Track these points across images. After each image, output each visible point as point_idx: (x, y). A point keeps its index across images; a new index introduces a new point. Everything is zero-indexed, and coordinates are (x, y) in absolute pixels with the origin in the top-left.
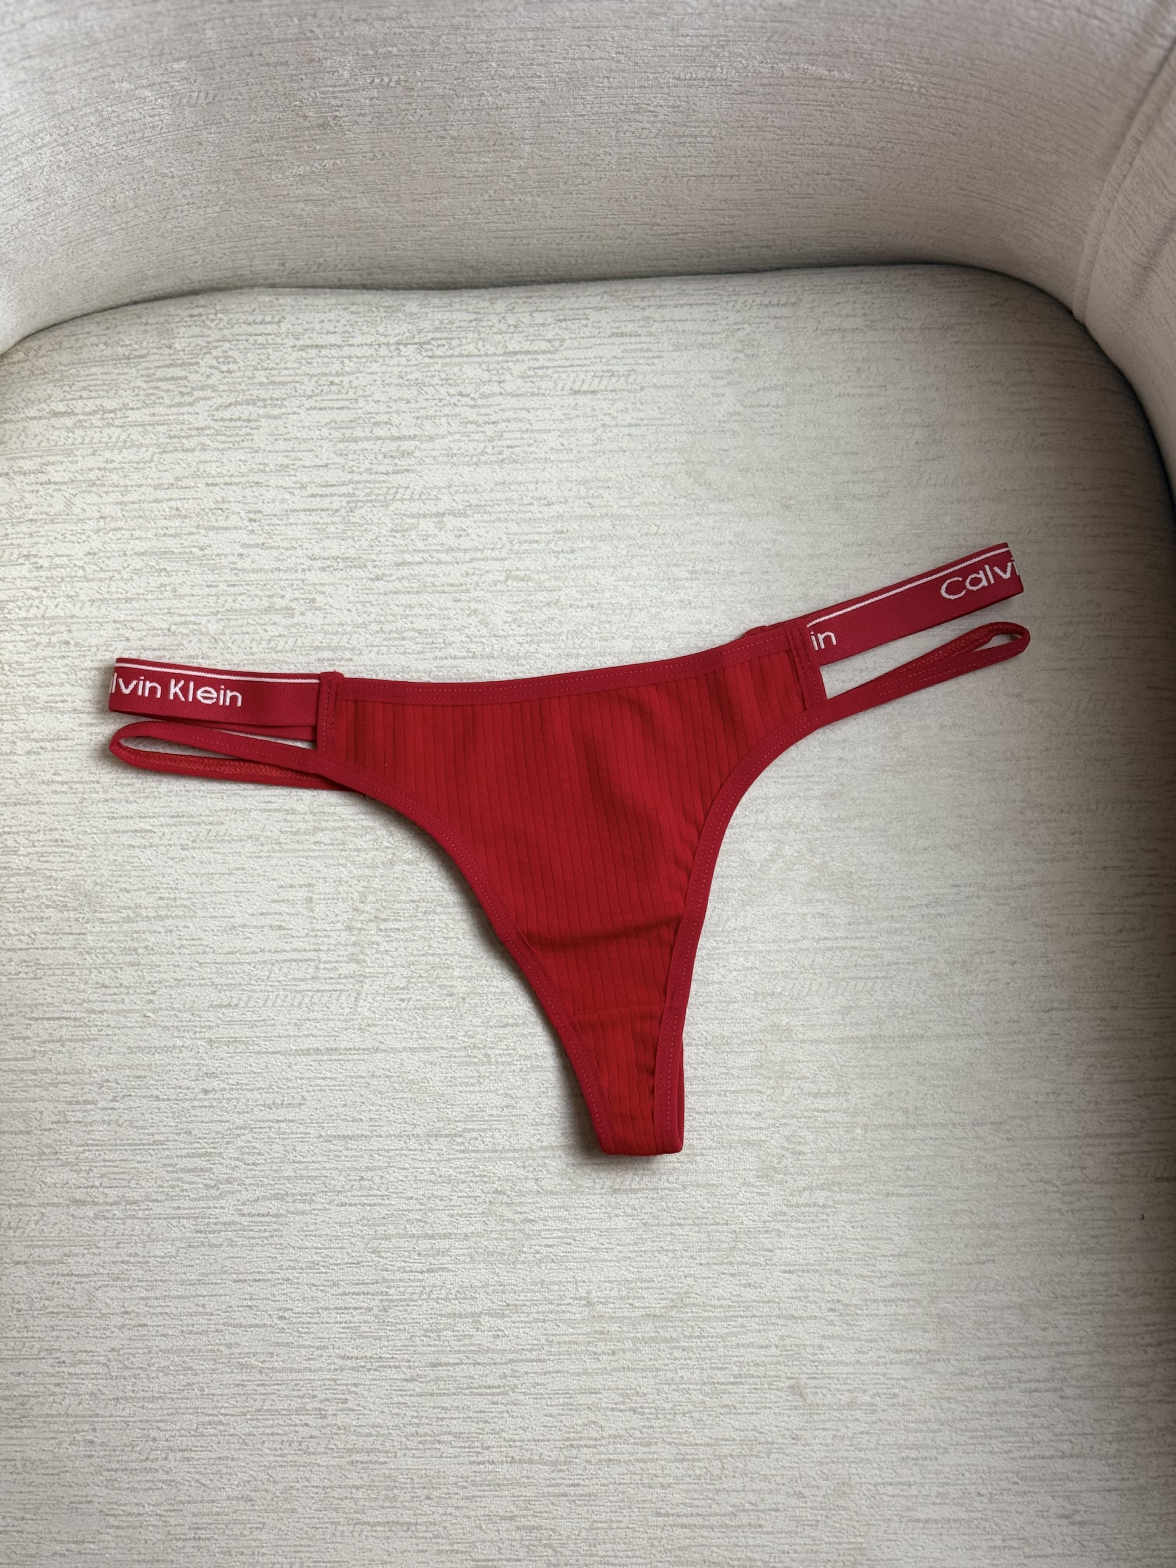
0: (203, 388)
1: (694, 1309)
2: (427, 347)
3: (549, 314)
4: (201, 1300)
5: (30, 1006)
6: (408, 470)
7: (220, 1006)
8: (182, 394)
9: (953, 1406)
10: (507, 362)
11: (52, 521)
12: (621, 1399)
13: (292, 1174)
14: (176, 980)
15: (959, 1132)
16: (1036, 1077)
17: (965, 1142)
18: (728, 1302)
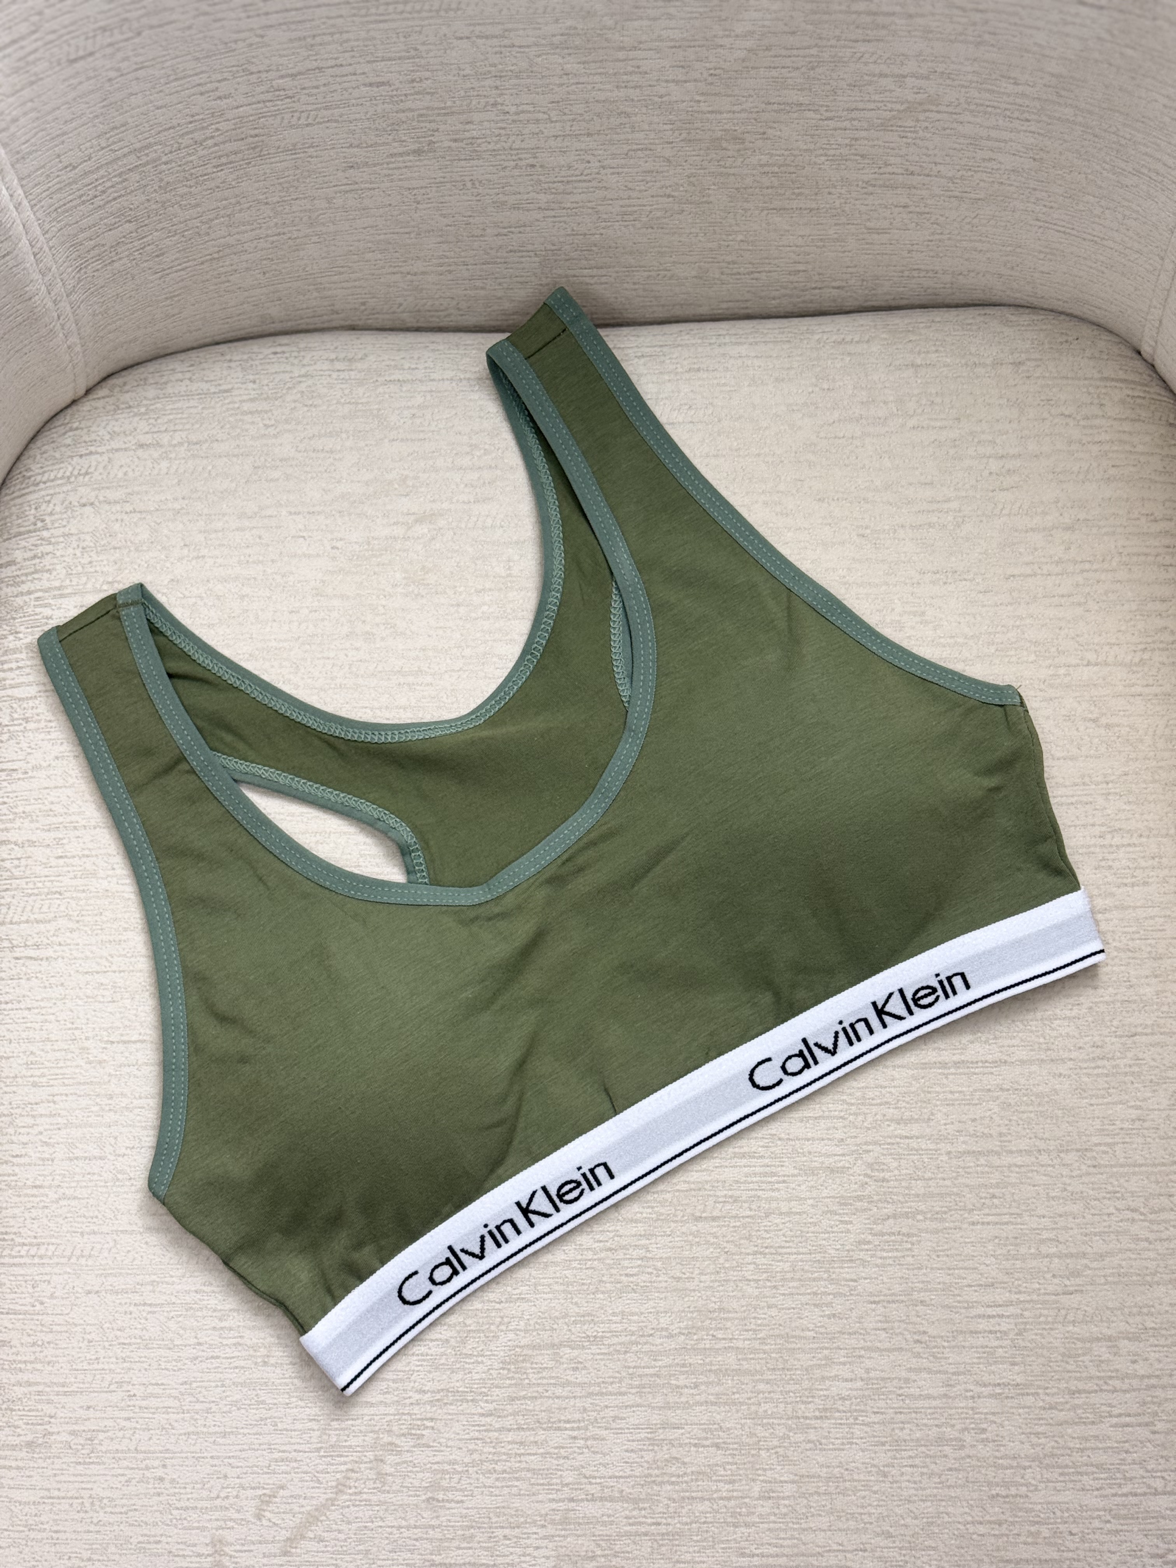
0: (287, 421)
1: (778, 1341)
5: (106, 1030)
8: (266, 426)
9: (1043, 1440)
11: (137, 550)
12: (704, 1435)
15: (1044, 1158)
16: (1121, 1103)
17: (1050, 1169)
18: (812, 1334)
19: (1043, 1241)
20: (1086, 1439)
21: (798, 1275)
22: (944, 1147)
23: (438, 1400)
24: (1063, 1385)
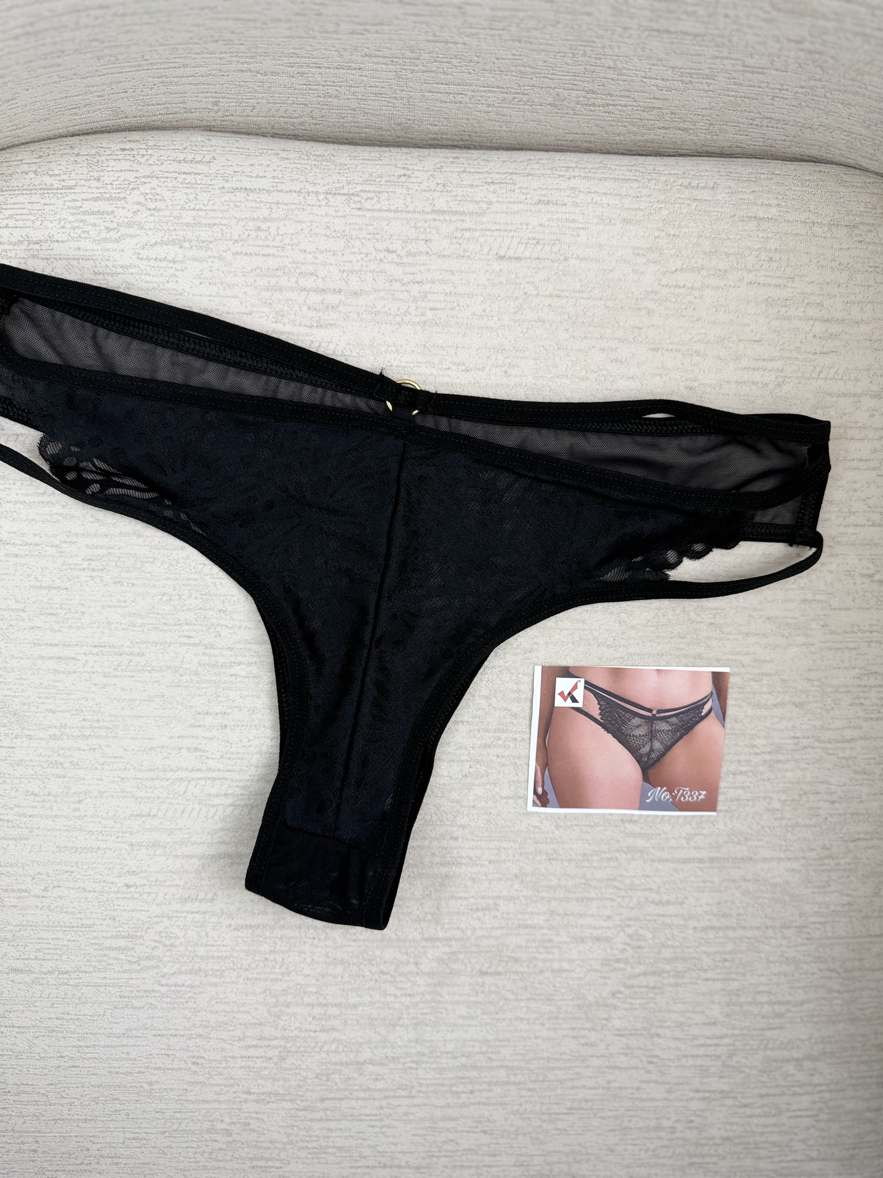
2: (356, 199)
3: (477, 176)
4: (126, 1050)
6: (331, 325)
7: (140, 815)
8: (108, 229)
10: (435, 220)
12: (475, 1125)
13: (205, 954)
14: (99, 791)
15: (770, 933)
16: (837, 892)
17: (773, 941)
18: (569, 1057)
19: (759, 993)
20: (767, 1126)
21: (561, 1016)
22: (693, 923)
23: (263, 1100)
24: (756, 1092)
